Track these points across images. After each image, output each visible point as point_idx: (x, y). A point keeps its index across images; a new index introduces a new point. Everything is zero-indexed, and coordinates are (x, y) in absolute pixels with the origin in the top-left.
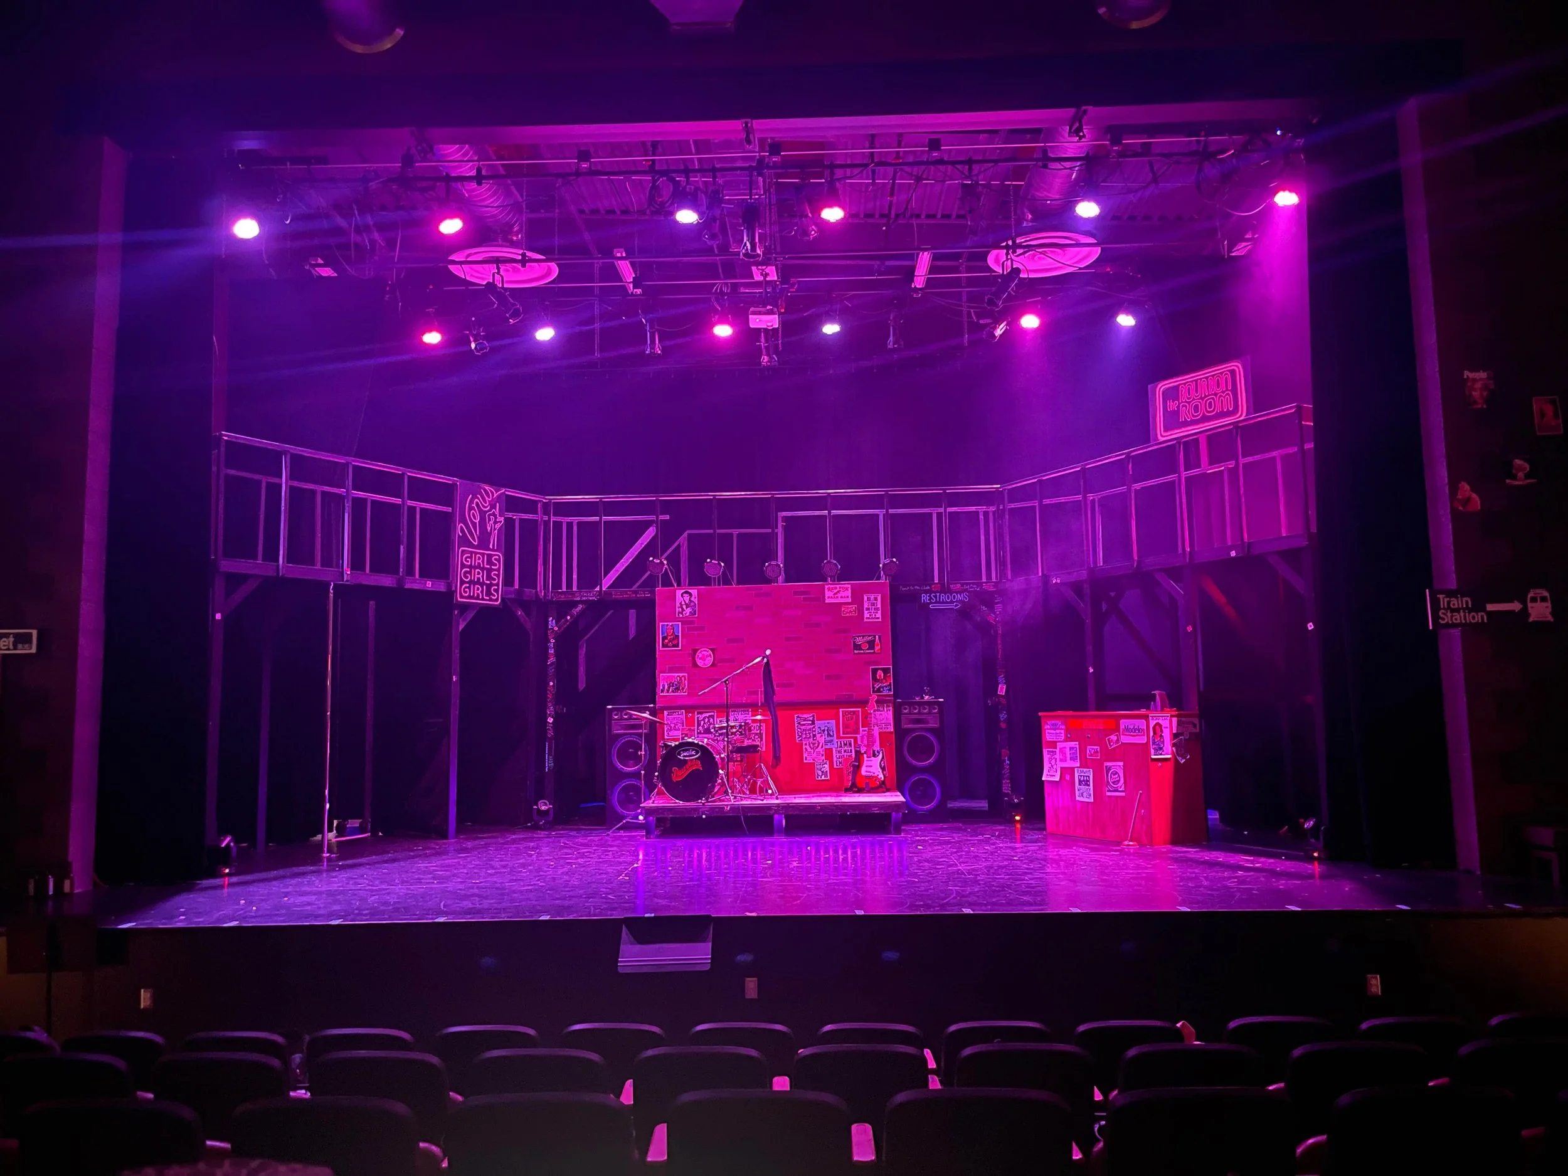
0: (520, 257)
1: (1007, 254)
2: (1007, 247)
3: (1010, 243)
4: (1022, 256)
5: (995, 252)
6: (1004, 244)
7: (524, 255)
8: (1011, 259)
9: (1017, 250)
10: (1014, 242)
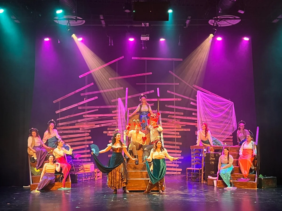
0: (75, 18)
1: (215, 21)
2: (215, 19)
3: (216, 18)
4: (219, 22)
5: (210, 20)
6: (214, 18)
7: (76, 18)
8: (216, 22)
9: (218, 20)
10: (217, 17)
